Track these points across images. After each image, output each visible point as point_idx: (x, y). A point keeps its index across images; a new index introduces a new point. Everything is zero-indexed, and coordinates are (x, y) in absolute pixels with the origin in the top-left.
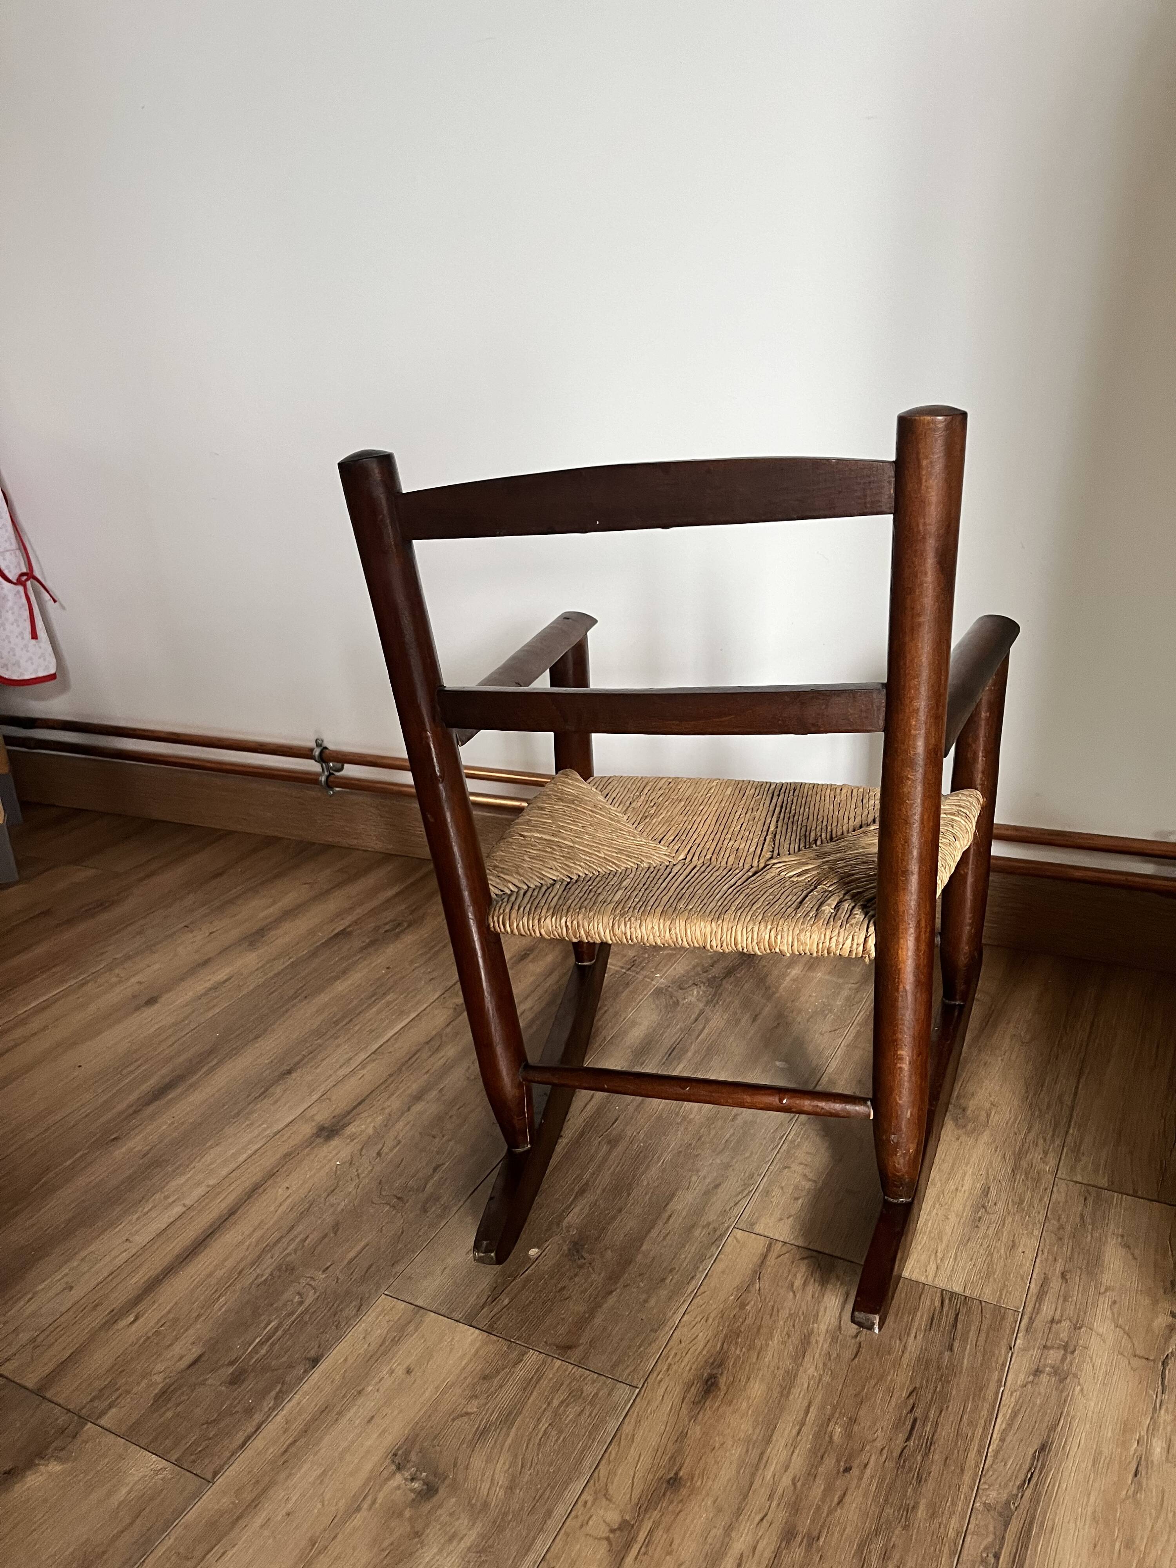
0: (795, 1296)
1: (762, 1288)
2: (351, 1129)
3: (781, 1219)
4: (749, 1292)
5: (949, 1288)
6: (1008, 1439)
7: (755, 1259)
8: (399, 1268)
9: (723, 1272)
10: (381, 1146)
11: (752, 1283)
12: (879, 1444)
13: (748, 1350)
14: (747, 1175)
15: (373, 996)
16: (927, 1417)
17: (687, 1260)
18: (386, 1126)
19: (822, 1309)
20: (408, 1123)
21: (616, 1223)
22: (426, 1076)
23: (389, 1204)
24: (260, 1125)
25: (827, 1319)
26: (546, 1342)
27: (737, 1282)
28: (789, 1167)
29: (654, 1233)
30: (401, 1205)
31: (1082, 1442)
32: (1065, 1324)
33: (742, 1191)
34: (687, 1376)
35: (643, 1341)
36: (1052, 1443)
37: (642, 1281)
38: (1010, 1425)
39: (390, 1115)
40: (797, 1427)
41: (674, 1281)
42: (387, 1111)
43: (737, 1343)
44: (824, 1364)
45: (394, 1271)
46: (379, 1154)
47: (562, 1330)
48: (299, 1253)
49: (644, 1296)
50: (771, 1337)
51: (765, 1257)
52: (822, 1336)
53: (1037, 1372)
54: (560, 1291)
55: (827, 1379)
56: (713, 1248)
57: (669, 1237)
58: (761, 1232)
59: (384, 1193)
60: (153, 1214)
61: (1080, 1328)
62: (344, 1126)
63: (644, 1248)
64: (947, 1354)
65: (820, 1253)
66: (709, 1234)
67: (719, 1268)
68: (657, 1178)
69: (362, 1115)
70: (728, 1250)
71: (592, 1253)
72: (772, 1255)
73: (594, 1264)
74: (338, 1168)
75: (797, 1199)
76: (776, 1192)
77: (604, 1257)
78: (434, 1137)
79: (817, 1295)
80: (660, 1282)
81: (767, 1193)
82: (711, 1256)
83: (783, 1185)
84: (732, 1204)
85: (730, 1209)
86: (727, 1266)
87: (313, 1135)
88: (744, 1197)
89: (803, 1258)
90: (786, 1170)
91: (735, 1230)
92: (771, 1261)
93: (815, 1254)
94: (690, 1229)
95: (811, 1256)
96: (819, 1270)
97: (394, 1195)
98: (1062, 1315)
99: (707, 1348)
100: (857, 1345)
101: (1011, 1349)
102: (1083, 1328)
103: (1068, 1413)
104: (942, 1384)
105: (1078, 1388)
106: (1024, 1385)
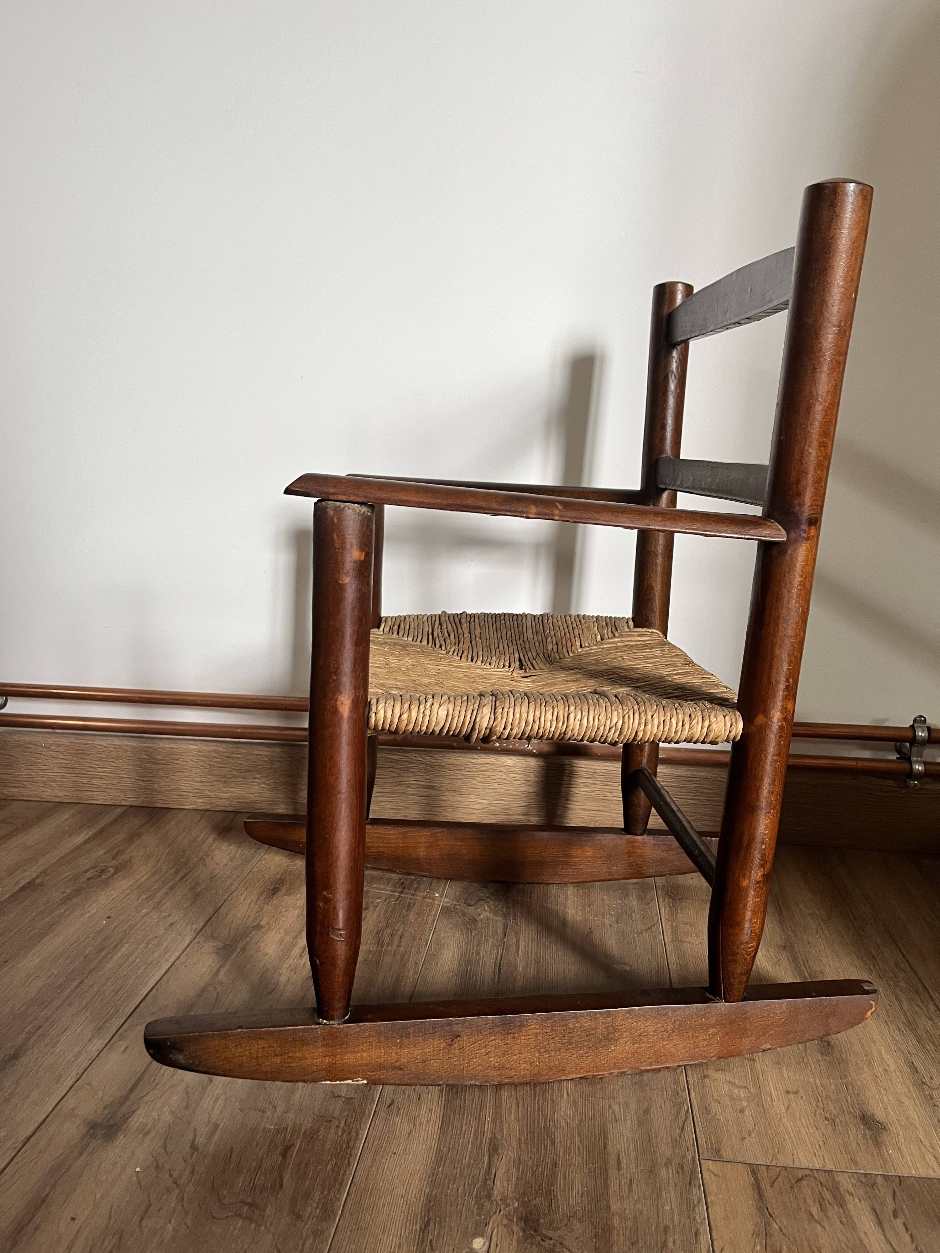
0: (823, 1227)
1: (783, 1227)
2: (137, 1120)
3: (743, 1139)
4: (771, 1236)
7: (750, 1193)
9: (726, 1217)
10: (191, 1136)
11: (767, 1224)
14: (670, 1093)
15: (101, 950)
17: (676, 1212)
18: (187, 1108)
19: (862, 1236)
20: (217, 1099)
21: (560, 1182)
23: (240, 1216)
25: (876, 1246)
27: (750, 1227)
28: (708, 1076)
29: (613, 1185)
30: (257, 1212)
33: (678, 1112)
39: (187, 1093)
41: (678, 1243)
51: (758, 1187)
56: (695, 1191)
57: (634, 1187)
58: (732, 1158)
59: (225, 1201)
62: (127, 1117)
63: (615, 1207)
65: (812, 1170)
66: (678, 1173)
67: (717, 1212)
68: (574, 1115)
69: (145, 1099)
70: (712, 1187)
71: (555, 1229)
72: (765, 1185)
73: (566, 1243)
74: (141, 1177)
75: (742, 1111)
76: (715, 1107)
77: (573, 1230)
78: (263, 1112)
79: (845, 1221)
80: (663, 1247)
81: (707, 1110)
82: (700, 1200)
83: (716, 1097)
84: (678, 1131)
85: (680, 1136)
86: (726, 1210)
87: (84, 1136)
88: (686, 1120)
89: (799, 1180)
90: (707, 1080)
91: (702, 1161)
92: (768, 1192)
93: (807, 1172)
94: (652, 1171)
95: (806, 1175)
96: (825, 1189)
97: (241, 1202)
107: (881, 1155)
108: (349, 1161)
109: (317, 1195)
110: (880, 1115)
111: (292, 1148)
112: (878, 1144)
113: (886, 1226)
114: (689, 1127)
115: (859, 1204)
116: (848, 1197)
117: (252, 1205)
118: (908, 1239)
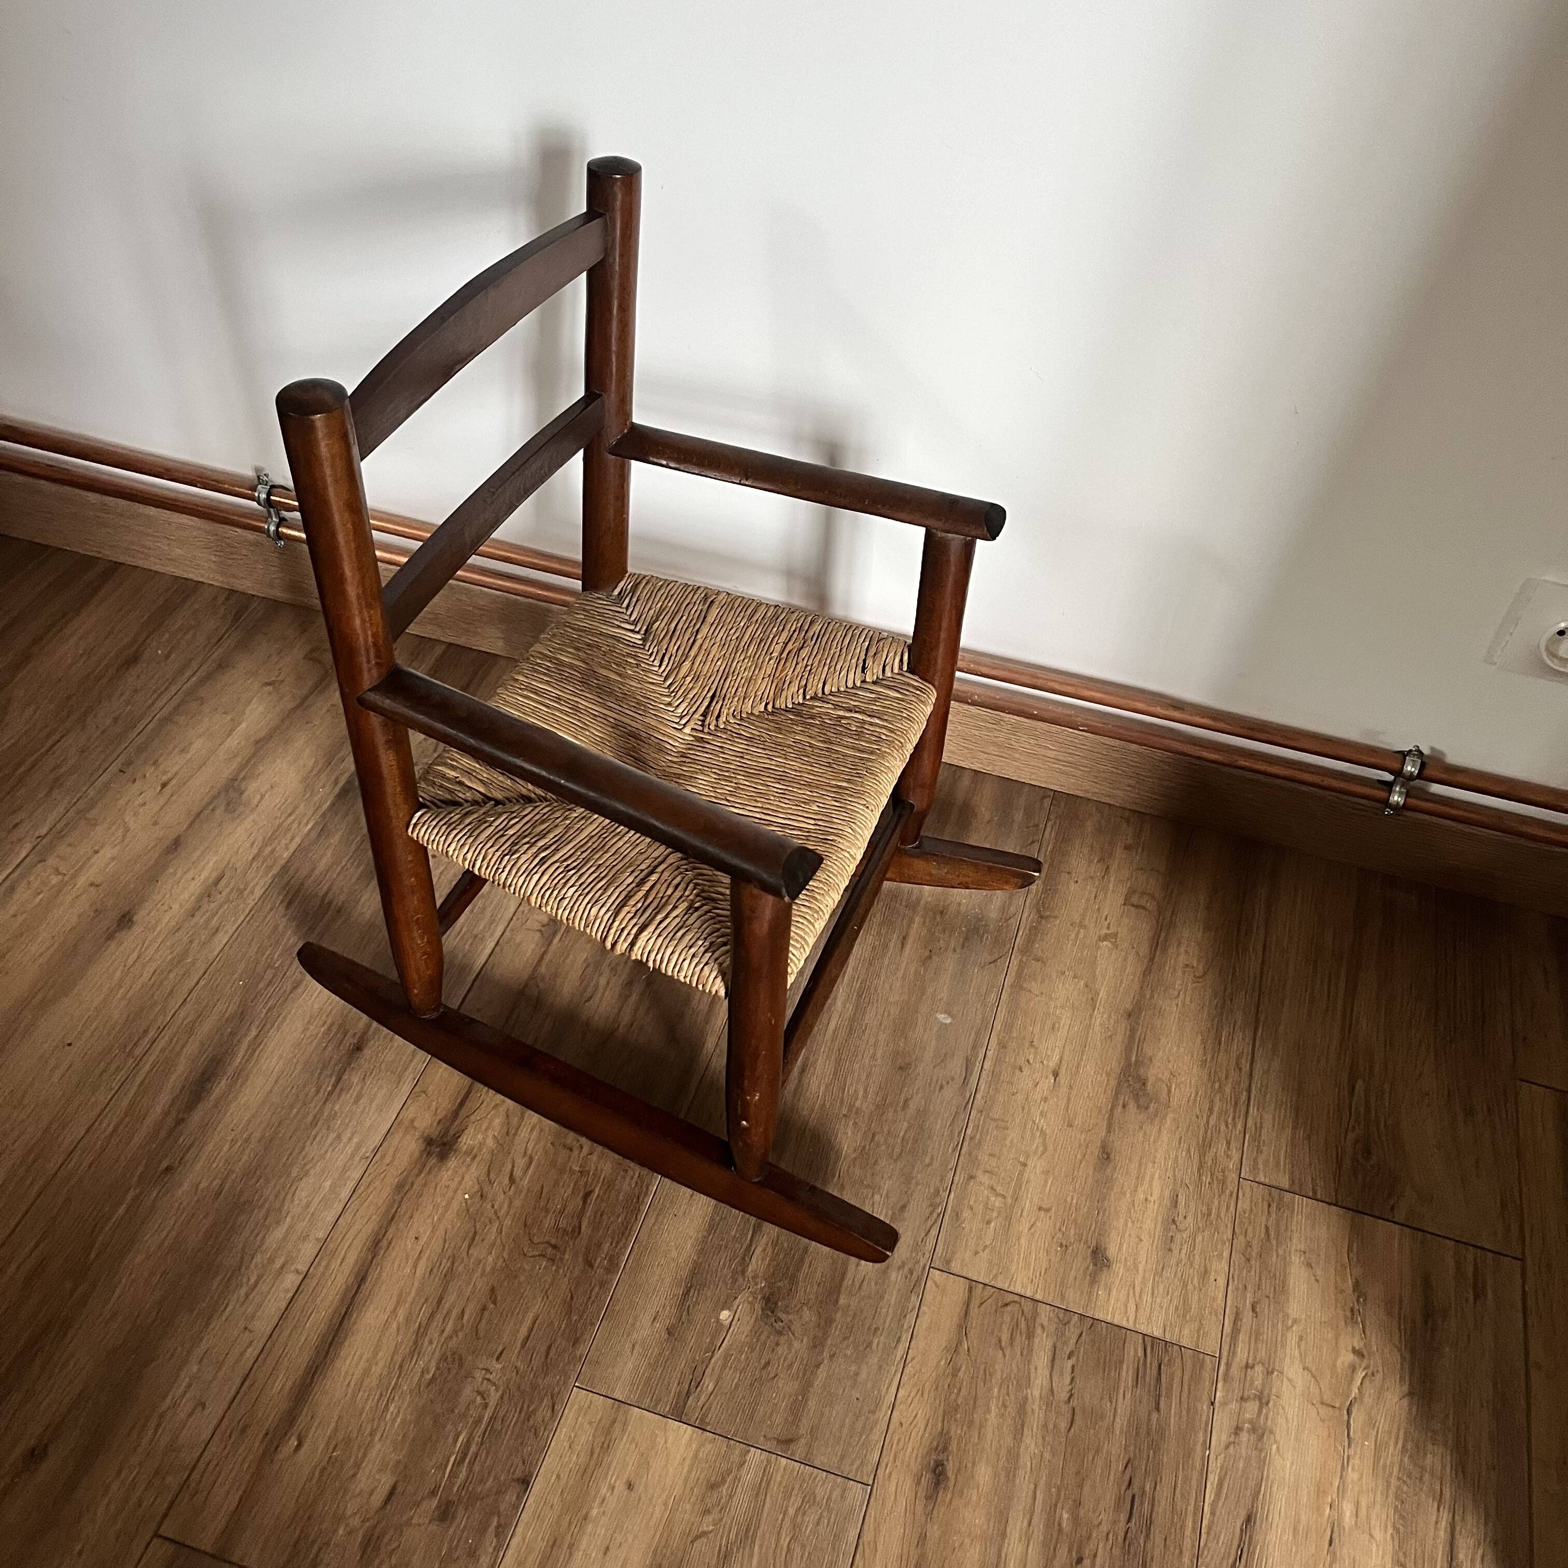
0: (1004, 1355)
1: (971, 1347)
2: (467, 1141)
3: (977, 1253)
4: (958, 1354)
5: (1149, 1332)
6: (1218, 1513)
7: (958, 1310)
9: (928, 1329)
10: (510, 1166)
11: (959, 1342)
12: (1104, 1528)
13: (969, 1427)
14: (932, 1190)
16: (1143, 1493)
17: (890, 1316)
18: (507, 1134)
19: (1033, 1370)
23: (544, 1256)
24: (350, 1139)
25: (1039, 1380)
26: (765, 1436)
27: (944, 1342)
28: (975, 1178)
30: (558, 1255)
31: (1283, 1510)
32: (1259, 1369)
33: (930, 1213)
34: (915, 1466)
35: (864, 1426)
36: (1256, 1512)
37: (847, 1347)
38: (1218, 1495)
39: (506, 1120)
40: (1028, 1516)
41: (881, 1345)
43: (956, 1420)
44: (1044, 1438)
45: (579, 1354)
46: (511, 1177)
47: (778, 1419)
48: (461, 1335)
49: (853, 1369)
50: (988, 1411)
51: (967, 1305)
52: (1037, 1402)
53: (1238, 1430)
55: (1047, 1455)
56: (914, 1297)
58: (958, 1271)
59: (534, 1240)
60: (263, 1287)
61: (1272, 1372)
62: (457, 1137)
63: (842, 1301)
64: (1155, 1416)
65: (1022, 1296)
66: (906, 1276)
67: (924, 1321)
69: (472, 1117)
70: (928, 1297)
71: (788, 1313)
72: (975, 1303)
73: (793, 1327)
74: (469, 1202)
75: (989, 1223)
76: (966, 1214)
77: (802, 1316)
78: (571, 1150)
79: (1025, 1351)
80: (867, 1347)
81: (957, 1215)
82: (914, 1308)
83: (972, 1203)
84: (922, 1233)
85: (923, 1240)
86: (932, 1320)
87: (422, 1152)
88: (935, 1220)
89: (1006, 1305)
90: (971, 1179)
91: (931, 1269)
92: (974, 1311)
93: (1016, 1298)
94: (885, 1270)
95: (1014, 1301)
96: (1023, 1319)
98: (1255, 1358)
99: (928, 1430)
100: (1071, 1412)
101: (1212, 1404)
102: (1276, 1373)
103: (1268, 1477)
104: (1154, 1453)
105: (1275, 1447)
106: (1227, 1447)
107: (1090, 1293)
109: (606, 1246)
110: (1112, 1251)
111: (592, 1194)
112: (1094, 1281)
113: (1058, 1364)
114: (936, 1227)
115: (1044, 1339)
116: (1039, 1331)
117: (555, 1247)
118: (1068, 1381)
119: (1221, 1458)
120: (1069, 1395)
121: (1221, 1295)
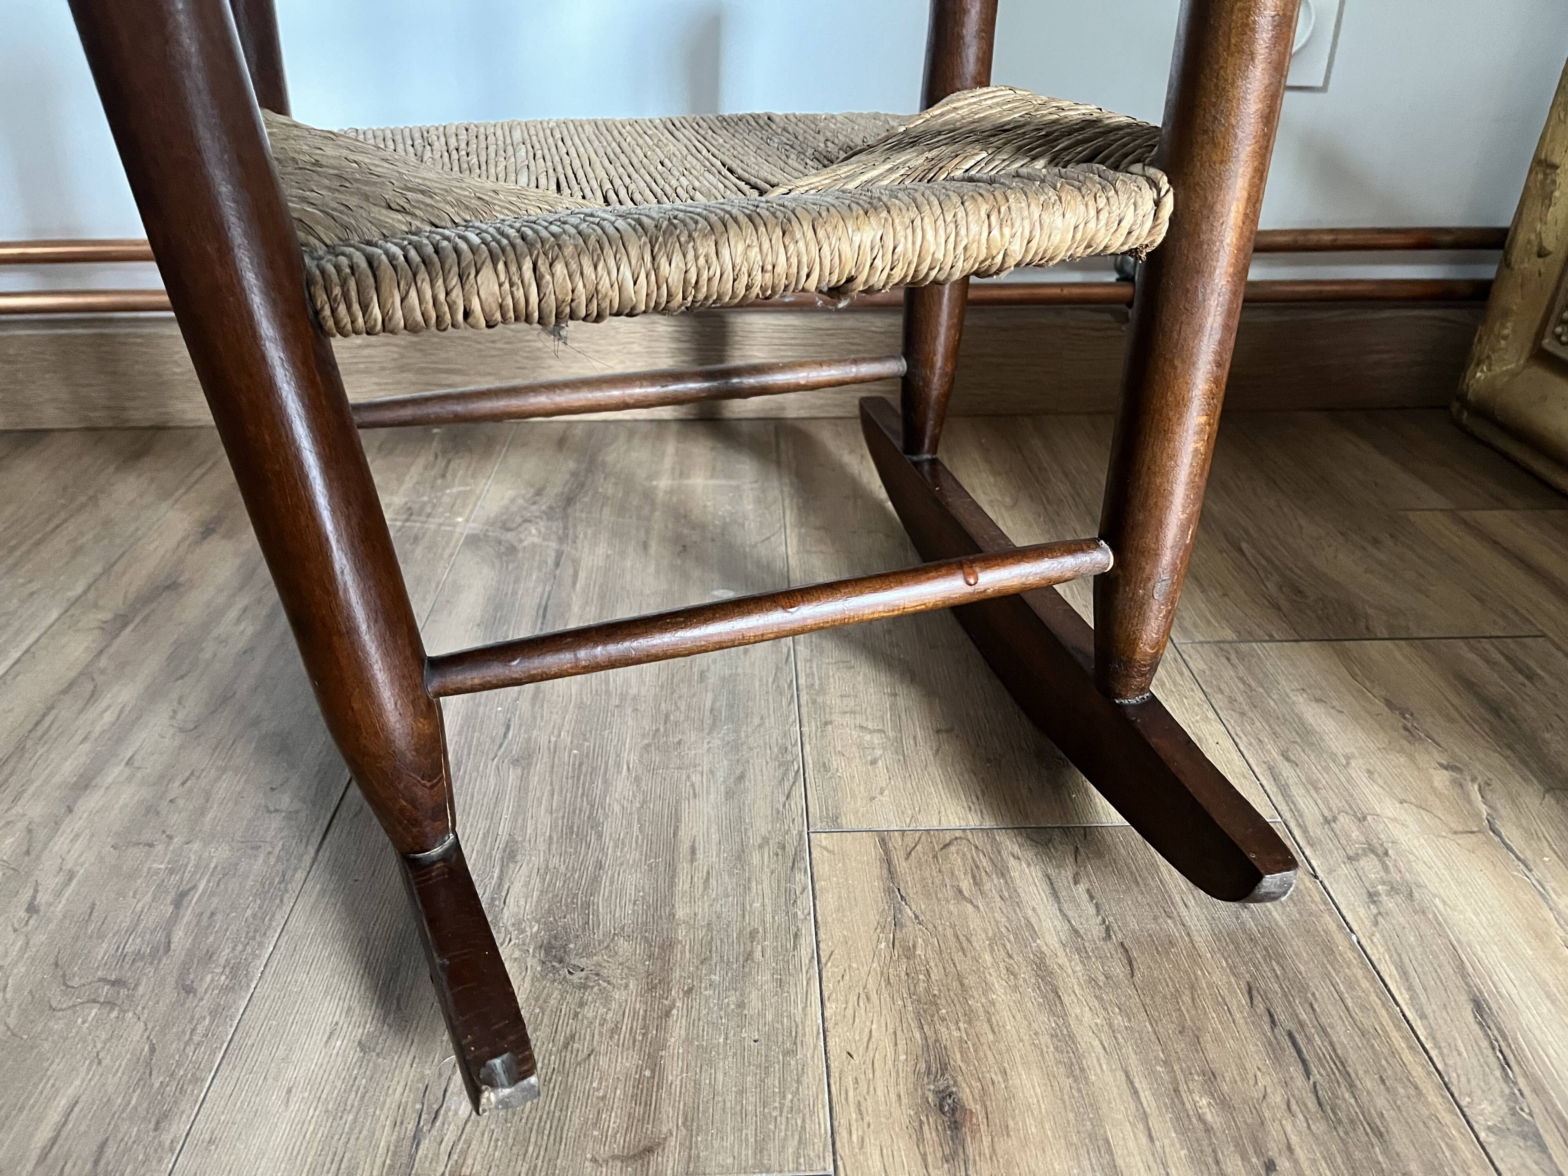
0: (976, 906)
1: (918, 913)
3: (873, 799)
4: (902, 926)
6: (1428, 1011)
7: (876, 872)
8: (178, 1128)
9: (840, 909)
11: (898, 911)
12: (1277, 1098)
13: (970, 1022)
14: (776, 750)
16: (1302, 1024)
17: (769, 909)
18: (28, 853)
19: (1030, 913)
20: (77, 836)
21: (605, 886)
22: (87, 746)
23: (94, 1001)
25: (1047, 924)
26: (594, 1160)
27: (873, 918)
28: (831, 722)
29: (682, 884)
30: (123, 992)
31: (1512, 975)
32: (1342, 818)
33: (785, 774)
34: (903, 1114)
35: (783, 1080)
36: (1481, 992)
37: (711, 972)
38: (1410, 988)
39: (30, 831)
40: (1141, 1126)
41: (769, 952)
42: (22, 825)
43: (943, 1019)
44: (1099, 998)
45: (167, 1138)
46: (32, 909)
47: (613, 1121)
49: (732, 999)
50: (988, 988)
51: (888, 862)
52: (1060, 952)
53: (1372, 897)
54: (566, 1046)
55: (1119, 1021)
56: (799, 876)
57: (713, 882)
58: (854, 826)
59: (75, 982)
61: (1365, 818)
63: (681, 913)
65: (964, 830)
66: (777, 855)
67: (828, 903)
68: (634, 796)
70: (822, 869)
71: (590, 955)
72: (898, 857)
73: (604, 972)
75: (874, 762)
76: (836, 762)
77: (616, 953)
79: (1006, 894)
80: (746, 961)
81: (824, 766)
82: (804, 889)
83: (839, 749)
84: (782, 799)
85: (784, 805)
86: (840, 897)
88: (794, 782)
89: (946, 846)
90: (830, 727)
91: (811, 835)
92: (902, 866)
93: (958, 834)
94: (740, 857)
95: (956, 838)
96: (981, 855)
97: (100, 980)
98: (1331, 809)
99: (901, 1044)
100: (1120, 950)
101: (1316, 877)
102: (1369, 818)
103: (1459, 941)
104: (1278, 963)
105: (1437, 901)
106: (1376, 923)
107: (1060, 801)
108: (282, 901)
109: (224, 955)
111: (192, 893)
112: (1057, 786)
113: (1063, 894)
114: (799, 789)
115: (1027, 870)
116: (1011, 862)
117: (116, 983)
118: (1092, 910)
119: (1377, 938)
120: (1103, 928)
121: (1236, 756)
